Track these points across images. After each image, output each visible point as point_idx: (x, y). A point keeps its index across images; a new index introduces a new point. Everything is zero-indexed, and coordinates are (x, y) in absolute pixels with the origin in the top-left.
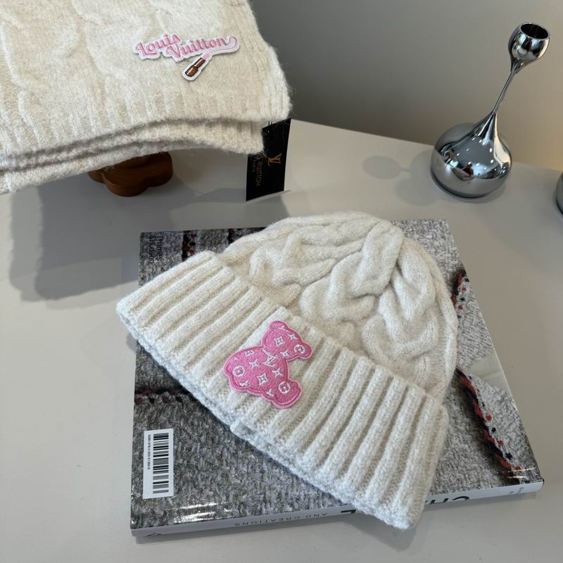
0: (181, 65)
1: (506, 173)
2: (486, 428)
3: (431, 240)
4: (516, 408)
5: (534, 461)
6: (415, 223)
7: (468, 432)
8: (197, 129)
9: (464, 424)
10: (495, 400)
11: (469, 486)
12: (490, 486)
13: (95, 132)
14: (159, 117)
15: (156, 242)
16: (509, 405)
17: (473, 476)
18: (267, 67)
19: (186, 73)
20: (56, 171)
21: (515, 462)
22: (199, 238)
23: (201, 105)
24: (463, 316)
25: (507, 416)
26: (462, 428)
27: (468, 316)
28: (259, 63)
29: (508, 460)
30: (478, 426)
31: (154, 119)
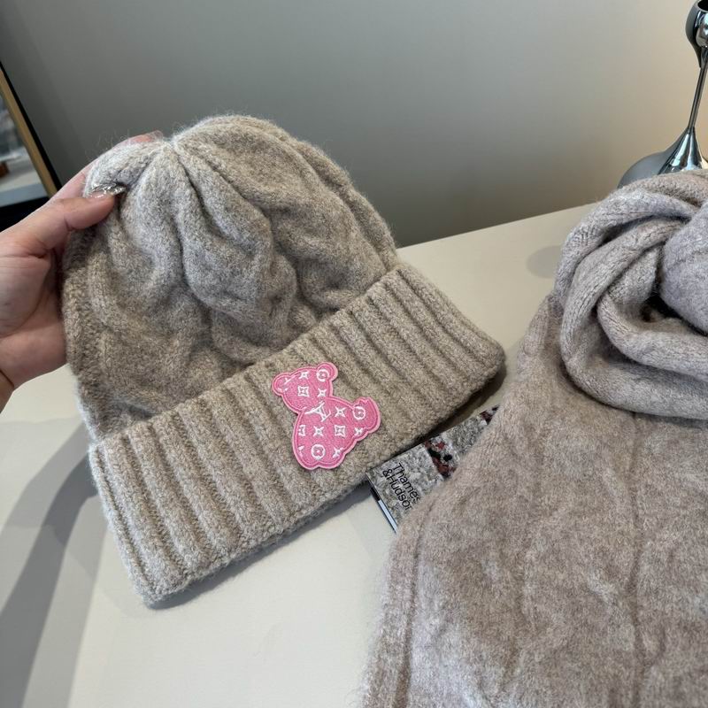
15: (397, 477)
22: (450, 445)
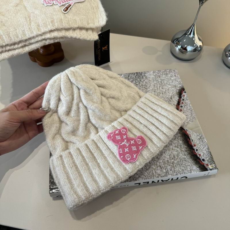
0: (61, 7)
1: (201, 49)
2: (194, 149)
3: (170, 77)
4: (206, 141)
5: (214, 162)
6: (164, 71)
7: (186, 151)
8: (69, 32)
9: (184, 148)
10: (197, 138)
11: (187, 172)
12: (196, 172)
13: (28, 36)
14: (53, 28)
16: (203, 140)
17: (188, 168)
18: (97, 8)
19: (63, 10)
20: (14, 53)
21: (206, 162)
23: (70, 22)
24: (183, 106)
25: (202, 144)
26: (184, 150)
27: (186, 106)
28: (94, 6)
29: (203, 161)
30: (190, 149)
31: (51, 29)
